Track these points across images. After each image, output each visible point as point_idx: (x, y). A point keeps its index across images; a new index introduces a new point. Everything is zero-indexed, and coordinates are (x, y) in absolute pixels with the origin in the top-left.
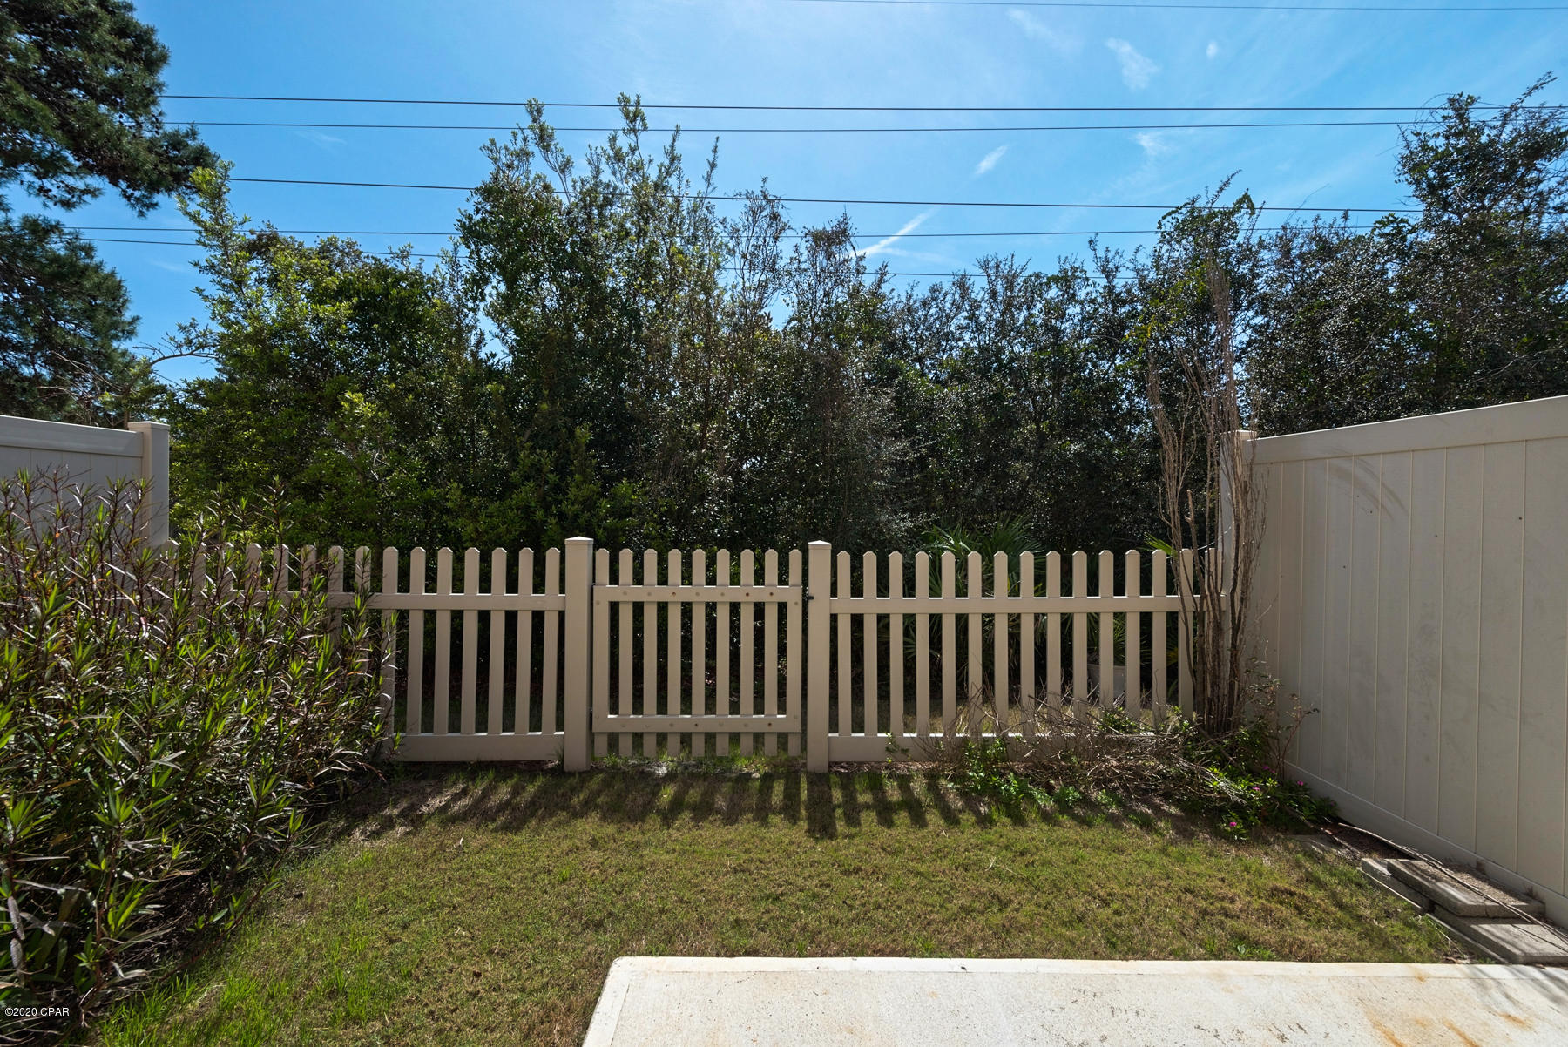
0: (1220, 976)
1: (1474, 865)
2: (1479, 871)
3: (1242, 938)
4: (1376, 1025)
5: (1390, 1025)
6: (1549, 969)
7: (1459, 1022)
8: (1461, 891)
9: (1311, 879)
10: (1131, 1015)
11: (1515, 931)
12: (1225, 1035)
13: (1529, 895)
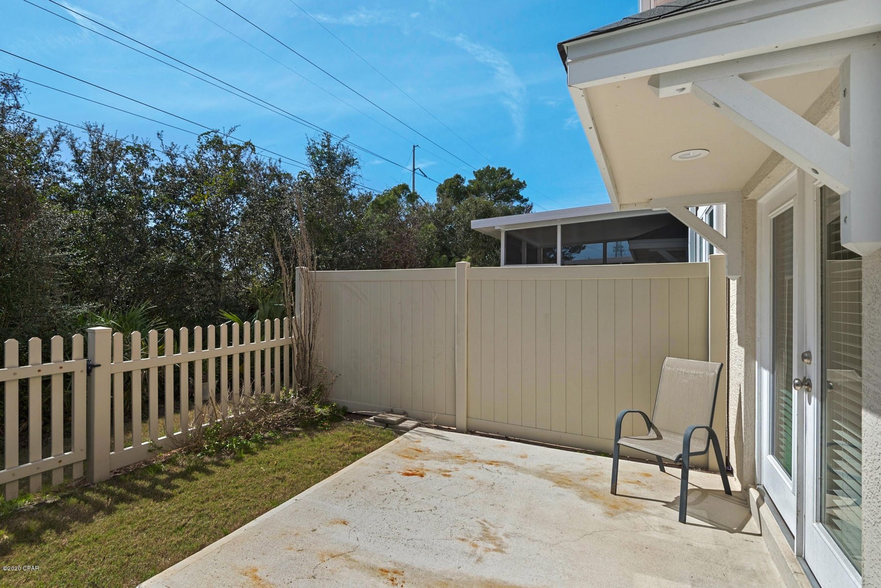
0: (362, 463)
1: (390, 411)
2: (392, 412)
3: (355, 453)
4: (399, 455)
5: (401, 454)
6: (415, 429)
7: (411, 447)
8: (393, 418)
9: (356, 432)
10: (353, 483)
11: (405, 423)
12: (376, 474)
13: (404, 413)
